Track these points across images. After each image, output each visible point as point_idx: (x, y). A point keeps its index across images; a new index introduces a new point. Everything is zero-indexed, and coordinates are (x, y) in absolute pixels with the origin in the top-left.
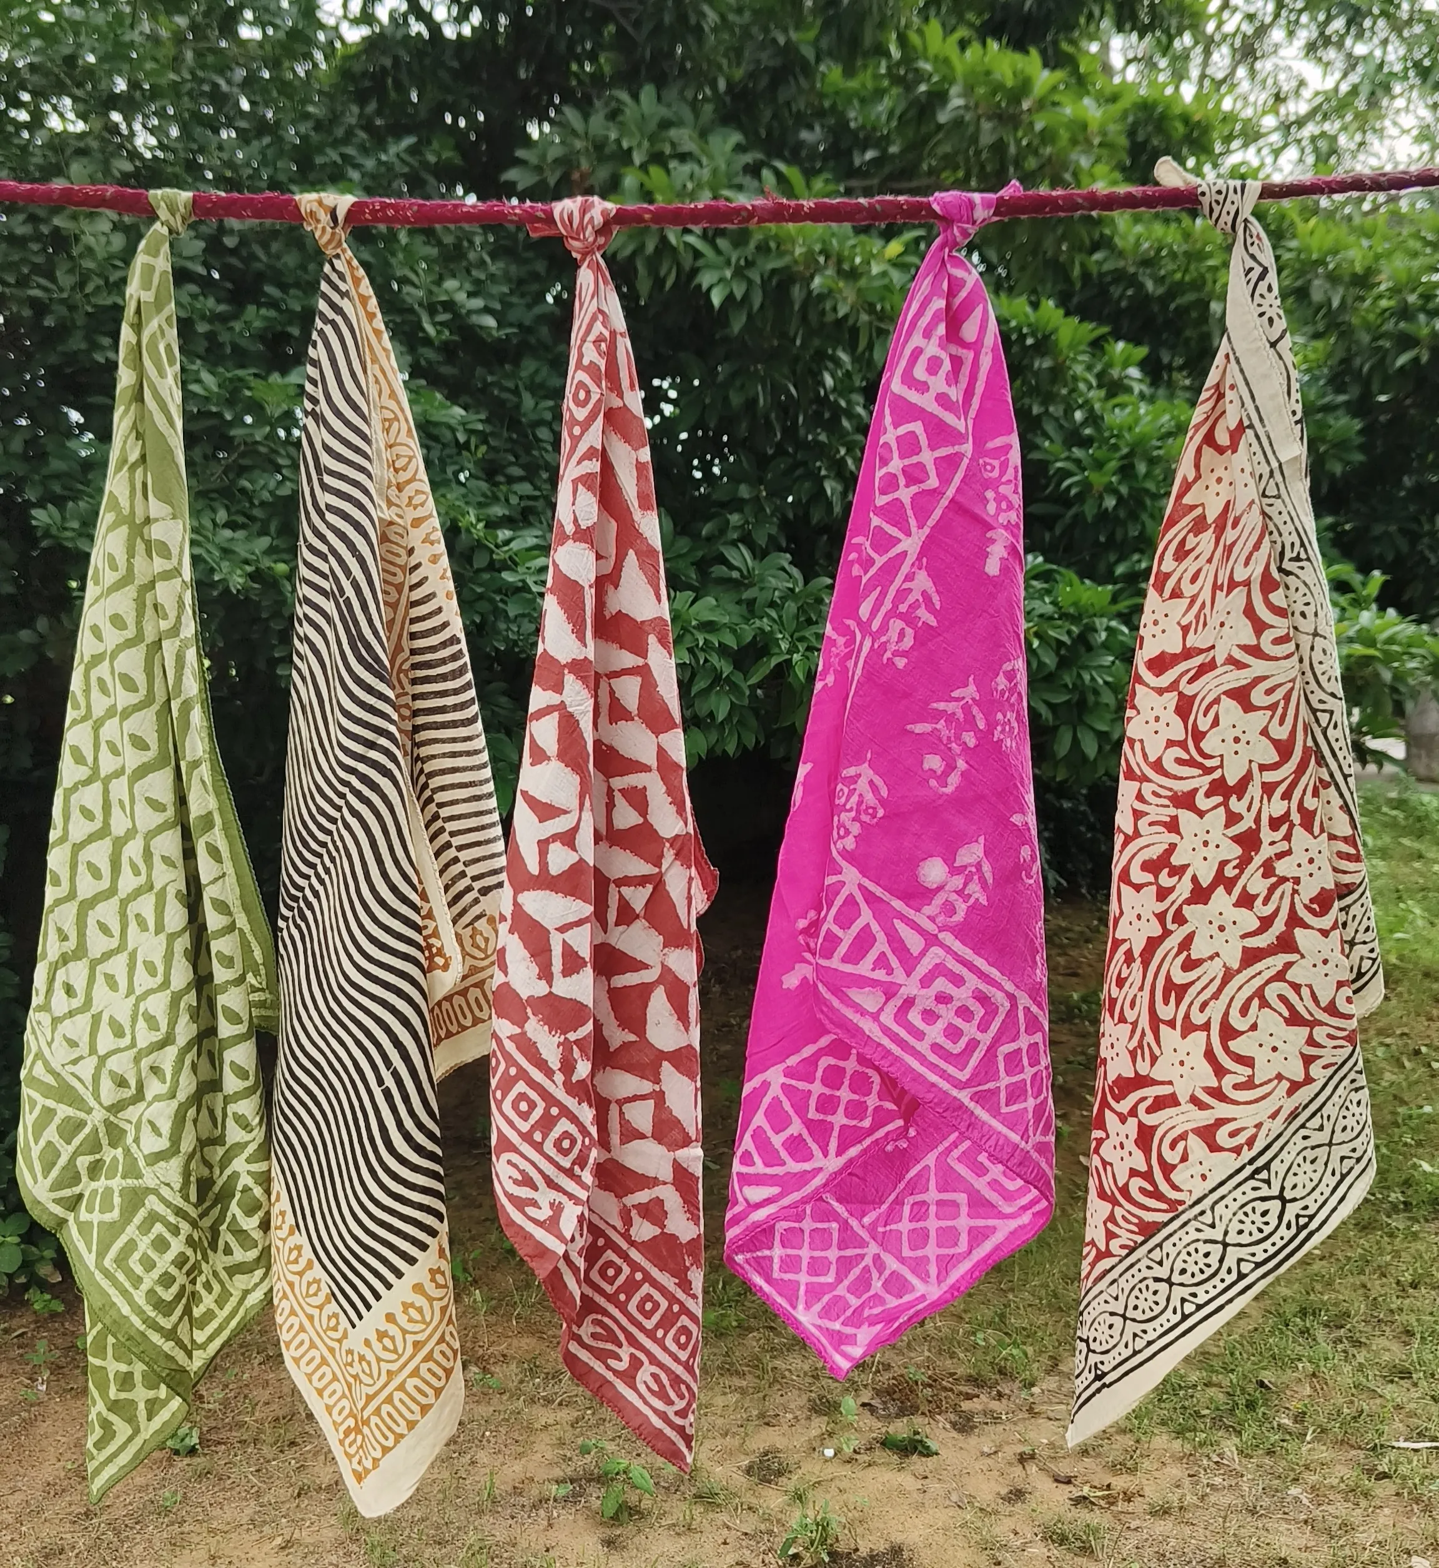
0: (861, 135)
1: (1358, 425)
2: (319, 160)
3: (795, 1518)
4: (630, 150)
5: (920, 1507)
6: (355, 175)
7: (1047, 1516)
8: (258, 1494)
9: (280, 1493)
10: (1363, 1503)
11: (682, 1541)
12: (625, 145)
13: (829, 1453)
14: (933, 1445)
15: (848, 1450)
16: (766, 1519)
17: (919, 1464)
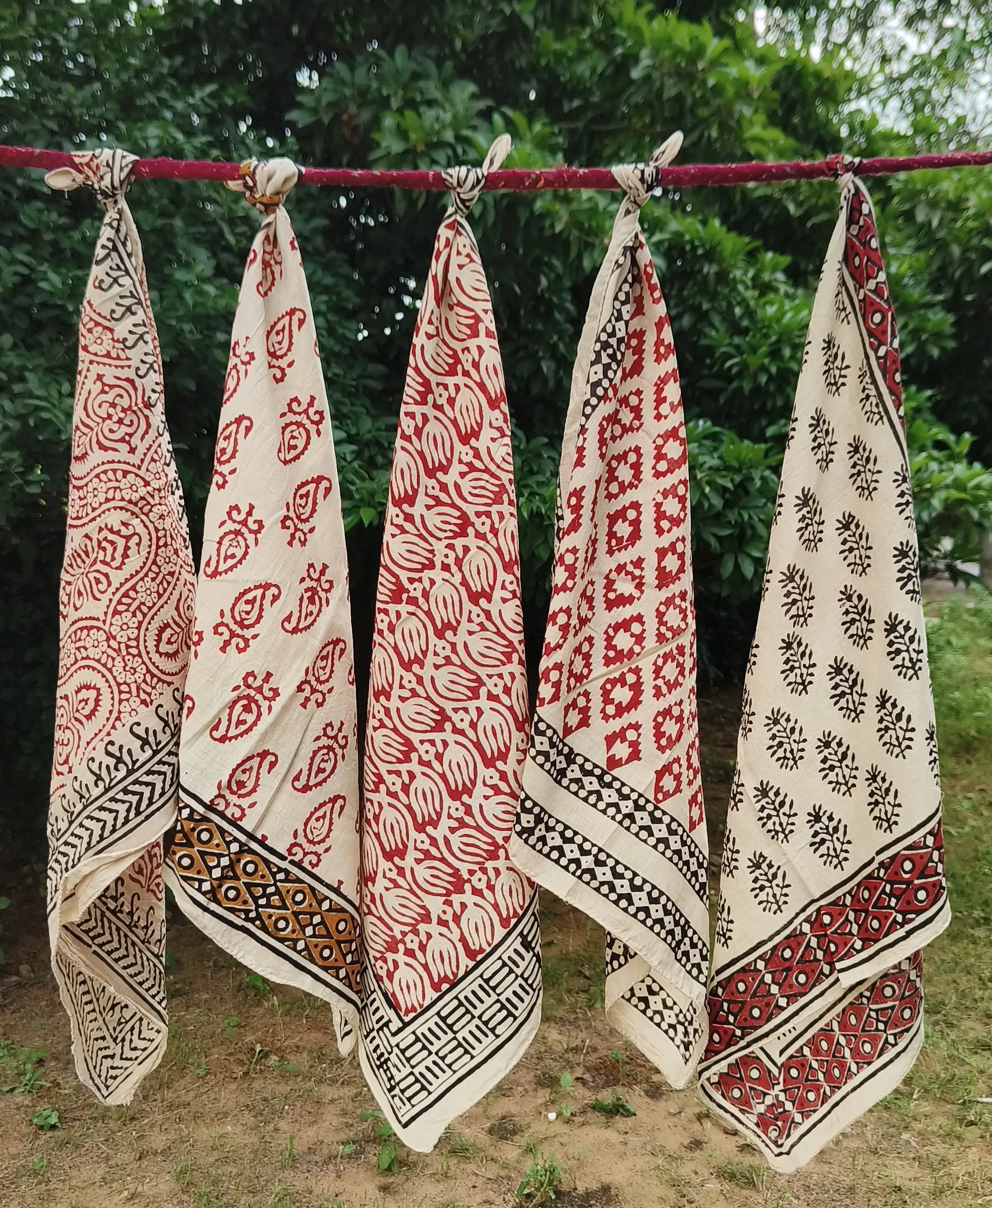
0: (569, 87)
1: (951, 318)
2: (141, 102)
3: (528, 1165)
4: (388, 97)
5: (622, 1155)
6: (168, 115)
7: (720, 1159)
8: (108, 1159)
9: (125, 1157)
10: (957, 1144)
11: (441, 1187)
12: (385, 92)
13: (552, 1116)
14: (631, 1108)
15: (567, 1114)
16: (505, 1166)
17: (620, 1122)
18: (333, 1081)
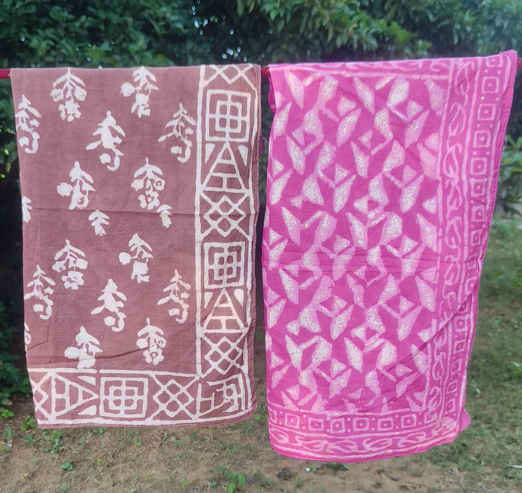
5: (343, 490)
8: (98, 485)
10: (505, 488)
13: (308, 469)
14: (346, 467)
15: (315, 469)
17: (341, 474)
18: (202, 450)
